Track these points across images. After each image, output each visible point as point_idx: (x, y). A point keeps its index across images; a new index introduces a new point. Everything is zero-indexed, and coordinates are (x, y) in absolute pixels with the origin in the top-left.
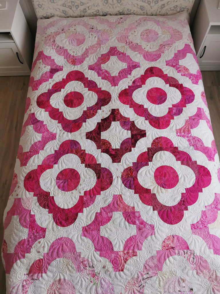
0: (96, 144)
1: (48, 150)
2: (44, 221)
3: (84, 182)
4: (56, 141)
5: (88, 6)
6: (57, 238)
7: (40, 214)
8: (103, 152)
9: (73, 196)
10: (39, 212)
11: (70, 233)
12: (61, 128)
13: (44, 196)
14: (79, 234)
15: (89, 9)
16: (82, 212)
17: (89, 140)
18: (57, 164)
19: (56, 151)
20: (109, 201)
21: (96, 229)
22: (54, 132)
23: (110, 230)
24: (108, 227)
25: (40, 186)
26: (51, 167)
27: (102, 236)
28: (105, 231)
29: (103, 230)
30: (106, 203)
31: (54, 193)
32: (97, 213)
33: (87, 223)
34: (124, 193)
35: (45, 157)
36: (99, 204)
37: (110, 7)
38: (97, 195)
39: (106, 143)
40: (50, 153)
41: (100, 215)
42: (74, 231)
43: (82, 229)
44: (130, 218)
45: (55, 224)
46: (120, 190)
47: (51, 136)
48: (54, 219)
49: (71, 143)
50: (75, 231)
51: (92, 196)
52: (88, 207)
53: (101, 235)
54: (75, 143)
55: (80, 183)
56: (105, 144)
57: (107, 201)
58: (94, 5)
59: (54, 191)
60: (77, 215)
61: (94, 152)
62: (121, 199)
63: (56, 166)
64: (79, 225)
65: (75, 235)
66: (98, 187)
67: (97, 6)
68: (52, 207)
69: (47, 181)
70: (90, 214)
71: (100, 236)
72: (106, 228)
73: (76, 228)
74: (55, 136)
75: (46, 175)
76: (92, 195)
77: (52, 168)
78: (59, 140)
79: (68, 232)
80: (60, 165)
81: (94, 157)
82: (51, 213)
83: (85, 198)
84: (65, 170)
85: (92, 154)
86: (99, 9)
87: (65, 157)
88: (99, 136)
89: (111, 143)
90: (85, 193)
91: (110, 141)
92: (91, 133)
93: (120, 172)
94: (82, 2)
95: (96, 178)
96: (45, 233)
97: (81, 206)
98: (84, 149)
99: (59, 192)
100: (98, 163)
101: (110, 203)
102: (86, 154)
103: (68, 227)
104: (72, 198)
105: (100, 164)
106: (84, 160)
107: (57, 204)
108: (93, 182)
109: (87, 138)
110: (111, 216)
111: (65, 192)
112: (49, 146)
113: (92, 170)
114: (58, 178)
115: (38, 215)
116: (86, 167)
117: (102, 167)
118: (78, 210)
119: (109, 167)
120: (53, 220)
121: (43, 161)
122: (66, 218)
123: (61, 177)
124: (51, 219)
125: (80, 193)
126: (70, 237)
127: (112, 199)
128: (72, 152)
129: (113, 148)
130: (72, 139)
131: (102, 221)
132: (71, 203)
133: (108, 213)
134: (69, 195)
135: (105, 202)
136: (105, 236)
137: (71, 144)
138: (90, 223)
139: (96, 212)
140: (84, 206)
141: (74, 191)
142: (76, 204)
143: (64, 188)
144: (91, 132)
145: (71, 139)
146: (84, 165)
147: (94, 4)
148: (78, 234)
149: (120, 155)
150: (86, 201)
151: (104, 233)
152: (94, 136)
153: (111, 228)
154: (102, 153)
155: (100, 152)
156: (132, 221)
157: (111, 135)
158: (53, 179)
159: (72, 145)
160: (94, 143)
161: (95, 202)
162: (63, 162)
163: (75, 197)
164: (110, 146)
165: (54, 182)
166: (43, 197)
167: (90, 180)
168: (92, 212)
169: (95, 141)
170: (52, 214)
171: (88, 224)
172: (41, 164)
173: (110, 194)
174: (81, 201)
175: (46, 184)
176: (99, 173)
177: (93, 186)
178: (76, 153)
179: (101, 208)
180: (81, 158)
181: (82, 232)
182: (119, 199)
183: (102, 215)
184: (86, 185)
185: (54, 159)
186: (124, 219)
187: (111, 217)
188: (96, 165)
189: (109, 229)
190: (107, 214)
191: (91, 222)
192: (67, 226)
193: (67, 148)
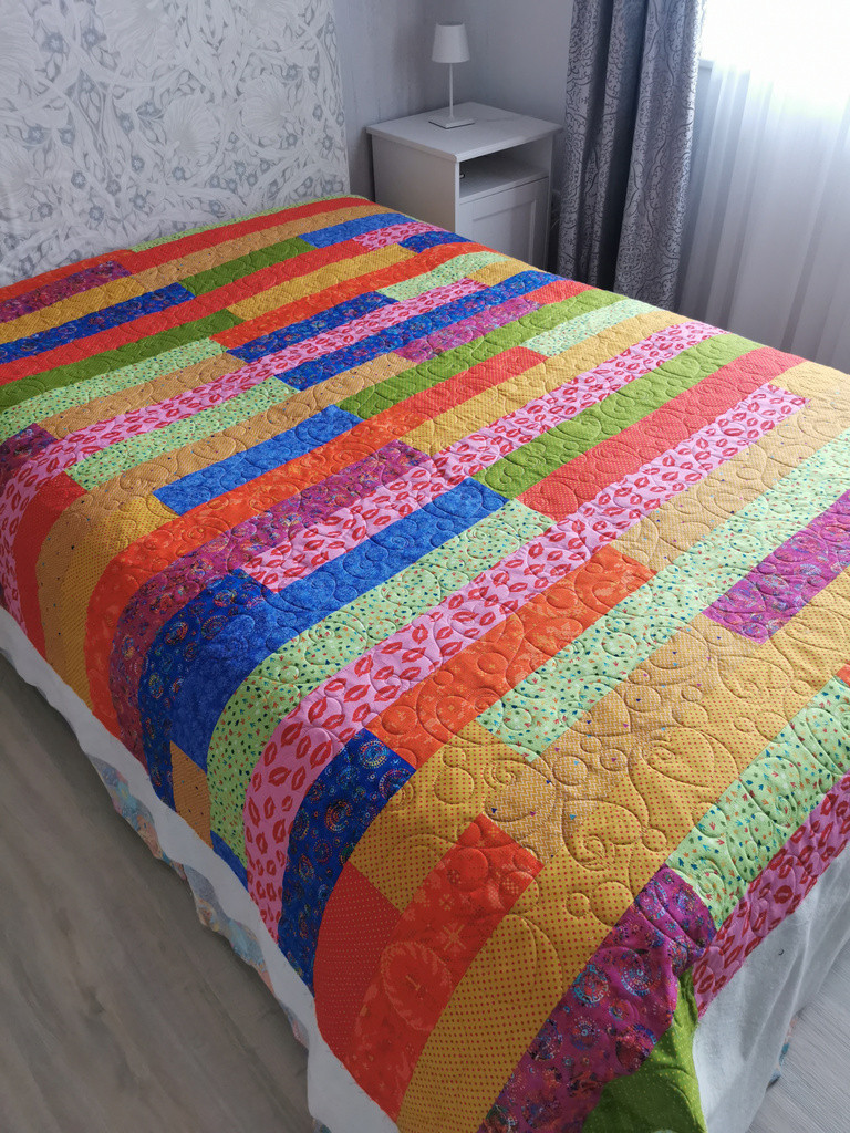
5: (36, 244)
15: (42, 257)
37: (114, 232)
58: (57, 237)
67: (67, 237)
86: (77, 247)
94: (12, 236)
147: (55, 232)
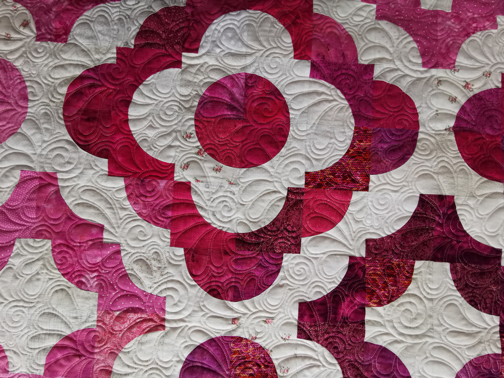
0: (389, 237)
1: (375, 38)
2: (90, 33)
3: (226, 185)
4: (415, 68)
6: (27, 84)
7: (120, 19)
8: (351, 267)
9: (176, 139)
10: (129, 13)
11: (38, 128)
12: (478, 87)
13: (185, 30)
14: (32, 162)
16: (111, 174)
17: (411, 207)
18: (312, 75)
19: (370, 68)
20: (143, 278)
21: (43, 223)
22: (460, 60)
23: (34, 279)
24: (45, 271)
25: (225, 11)
26: (300, 52)
27: (13, 244)
28: (30, 256)
29: (36, 248)
30: (136, 267)
31: (193, 70)
32: (101, 228)
33: (69, 192)
34: (167, 340)
35: (345, 26)
36: (136, 239)
38: (172, 234)
39: (395, 283)
40: (360, 45)
41: (90, 243)
42: (44, 142)
43: (48, 170)
44: (67, 358)
45: (78, 72)
46: (182, 324)
47: (443, 46)
48: (96, 69)
49: (401, 130)
50: (45, 145)
51: (170, 214)
52: (129, 197)
53: (17, 244)
54: (400, 148)
55: (224, 166)
56: (389, 276)
57: (142, 271)
59: (203, 69)
60: (100, 155)
61: (355, 227)
62: (144, 325)
63: (304, 70)
64: (62, 161)
65: (31, 144)
66: (202, 240)
68: (139, 62)
69: (245, 37)
70: (101, 205)
71: (14, 240)
72: (41, 263)
73: (55, 148)
74: (441, 60)
75: (270, 31)
76: (173, 210)
77: (295, 57)
78: (419, 79)
79: (42, 121)
80: (307, 88)
81: (333, 225)
82: (117, 59)
83: (163, 184)
84: (284, 108)
85: (347, 217)
87: (342, 108)
88: (429, 253)
89: (395, 303)
90: (186, 187)
91: (401, 300)
92: (449, 218)
93: (257, 333)
95: (241, 230)
96: (51, 40)
97: (134, 169)
98: (371, 184)
99: (198, 89)
100: (304, 241)
101: (134, 280)
102: (348, 193)
103: (62, 122)
104: (169, 134)
105: (296, 248)
106: (319, 186)
107: (151, 79)
108: (224, 217)
109: (424, 200)
110: (82, 283)
111: (195, 109)
112: (394, 38)
113: (274, 215)
114: (253, 81)
115: (118, 10)
116: (290, 191)
117: (285, 259)
118: (120, 159)
119: (281, 286)
120: (92, 65)
121: (327, 18)
122: (95, 112)
123: (257, 91)
124: (97, 57)
125: (186, 166)
126: (25, 128)
127: (149, 291)
128: (359, 135)
129: (367, 309)
130: (420, 136)
131: (68, 247)
132: (151, 133)
133: (95, 274)
134: (181, 124)
135: (140, 263)
136: (12, 258)
137: (397, 130)
138: (68, 202)
139: (107, 226)
140: (134, 182)
141: (195, 142)
142: (145, 149)
143: (209, 106)
144: (457, 218)
145: (421, 129)
146: (301, 183)
148: (32, 156)
149: (332, 337)
150: (153, 191)
151: (25, 253)
152: (433, 229)
153: (38, 280)
154: (346, 262)
155: (353, 254)
156: (56, 362)
157: (431, 308)
158: (249, 60)
159: (393, 135)
160: (398, 228)
161: (144, 224)
162: (318, 98)
163: (170, 147)
164: (378, 297)
165: (235, 66)
166: (182, 25)
167: (232, 205)
168: (108, 212)
169: (404, 233)
170: (114, 61)
171: (64, 194)
172: (315, 11)
173: (170, 285)
174: (155, 171)
175: (230, 35)
176: (258, 244)
177: (208, 217)
178: (353, 153)
179: (118, 245)
180: (334, 174)
181: (38, 170)
182: (145, 320)
183: (91, 247)
184: (217, 191)
185: (335, 64)
186: (68, 332)
187: (80, 285)
188: (294, 235)
189: (38, 274)
190: (95, 267)
191: (71, 207)
192: (66, 118)
193: (379, 116)
